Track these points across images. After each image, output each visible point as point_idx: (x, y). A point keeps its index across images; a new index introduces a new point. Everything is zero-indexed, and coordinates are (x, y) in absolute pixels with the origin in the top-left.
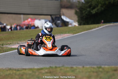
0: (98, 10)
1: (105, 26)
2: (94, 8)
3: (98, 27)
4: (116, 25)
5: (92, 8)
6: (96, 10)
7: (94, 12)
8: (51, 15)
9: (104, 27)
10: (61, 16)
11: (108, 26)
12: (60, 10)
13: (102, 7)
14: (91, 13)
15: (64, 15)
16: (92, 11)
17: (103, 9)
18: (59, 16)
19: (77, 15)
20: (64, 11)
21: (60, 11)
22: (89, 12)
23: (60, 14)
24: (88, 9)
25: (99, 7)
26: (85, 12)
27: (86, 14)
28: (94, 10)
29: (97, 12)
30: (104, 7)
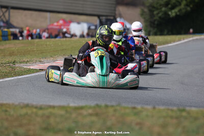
0: (180, 10)
1: (191, 39)
2: (173, 8)
3: (179, 40)
5: (170, 6)
6: (176, 10)
7: (173, 13)
8: (99, 16)
9: (190, 41)
10: (115, 19)
11: (197, 39)
12: (115, 8)
13: (187, 5)
14: (169, 15)
15: (121, 17)
16: (170, 13)
17: (189, 9)
18: (112, 18)
19: (144, 18)
20: (121, 9)
21: (115, 10)
22: (166, 13)
23: (115, 13)
24: (164, 9)
25: (182, 6)
26: (158, 13)
27: (160, 17)
28: (173, 11)
29: (178, 13)
30: (191, 6)
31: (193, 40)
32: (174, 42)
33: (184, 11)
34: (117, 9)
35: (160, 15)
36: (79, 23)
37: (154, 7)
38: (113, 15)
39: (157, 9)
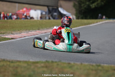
0: (97, 4)
1: (104, 22)
2: (93, 2)
3: (97, 22)
5: (91, 1)
6: (95, 4)
7: (93, 6)
8: (48, 6)
10: (58, 8)
11: (107, 22)
13: (102, 1)
14: (90, 7)
15: (61, 7)
16: (91, 6)
17: (103, 3)
18: (56, 8)
19: (76, 8)
20: (61, 3)
22: (89, 6)
24: (87, 3)
26: (84, 6)
27: (85, 8)
28: (93, 4)
29: (96, 6)
31: (106, 23)
32: (94, 23)
33: (100, 5)
34: (59, 2)
35: (85, 6)
36: (35, 10)
37: (81, 2)
38: (57, 6)
39: (83, 3)
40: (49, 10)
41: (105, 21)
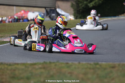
0: (95, 3)
2: (91, 2)
4: (114, 20)
5: (89, 1)
6: (93, 3)
8: (45, 8)
10: (56, 9)
11: (106, 20)
12: (55, 2)
14: (88, 6)
15: (59, 8)
16: (89, 5)
17: (100, 2)
18: (53, 9)
19: (73, 8)
20: (59, 3)
21: (55, 4)
22: (86, 5)
23: (56, 6)
24: (85, 2)
25: (96, 0)
27: (83, 8)
28: (91, 4)
29: (94, 5)
33: (98, 3)
34: (57, 3)
35: (83, 6)
36: (33, 12)
37: (79, 1)
38: (54, 7)
39: (81, 2)
40: (47, 11)
41: (103, 19)
